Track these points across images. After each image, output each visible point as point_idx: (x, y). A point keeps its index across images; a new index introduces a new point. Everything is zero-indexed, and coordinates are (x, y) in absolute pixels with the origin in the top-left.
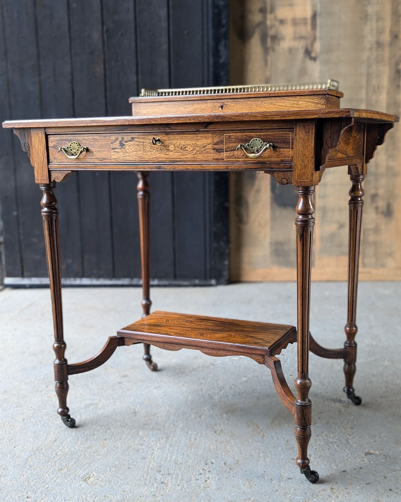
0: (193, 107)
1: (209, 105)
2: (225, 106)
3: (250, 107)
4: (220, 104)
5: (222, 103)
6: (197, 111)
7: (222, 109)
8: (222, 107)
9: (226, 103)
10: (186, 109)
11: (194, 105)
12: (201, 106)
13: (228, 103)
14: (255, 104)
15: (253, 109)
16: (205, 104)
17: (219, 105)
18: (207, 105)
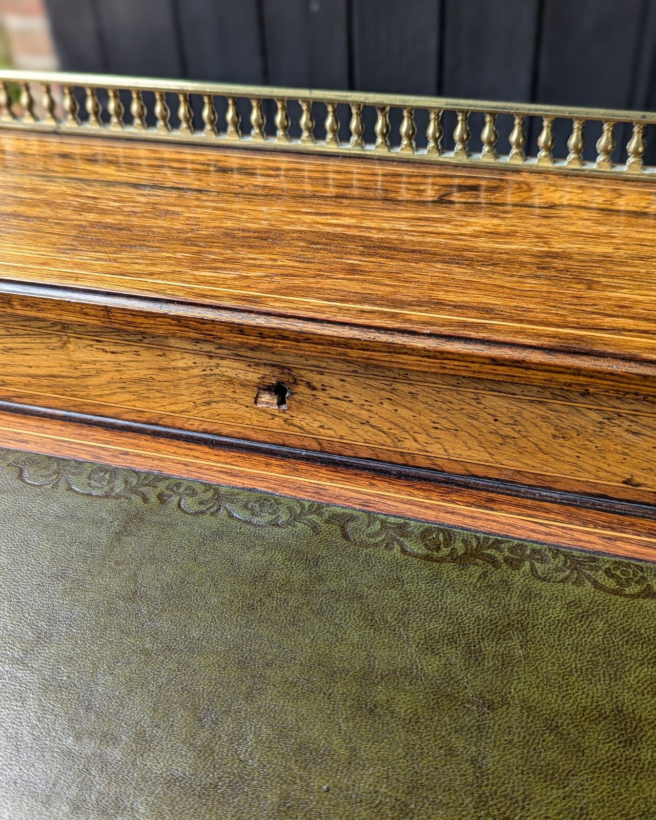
0: (60, 355)
1: (181, 364)
2: (302, 388)
3: (507, 431)
4: (264, 371)
5: (277, 372)
6: (89, 381)
7: (281, 402)
8: (280, 391)
9: (316, 378)
10: (19, 359)
11: (71, 347)
12: (121, 358)
13: (326, 379)
14: (545, 418)
15: (530, 447)
16: (146, 355)
17: (253, 376)
18: (162, 362)
